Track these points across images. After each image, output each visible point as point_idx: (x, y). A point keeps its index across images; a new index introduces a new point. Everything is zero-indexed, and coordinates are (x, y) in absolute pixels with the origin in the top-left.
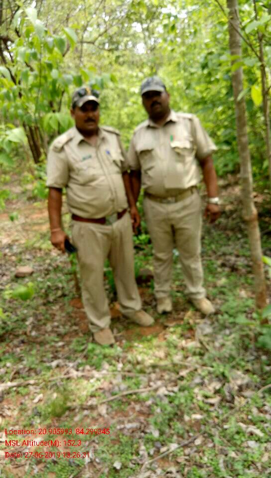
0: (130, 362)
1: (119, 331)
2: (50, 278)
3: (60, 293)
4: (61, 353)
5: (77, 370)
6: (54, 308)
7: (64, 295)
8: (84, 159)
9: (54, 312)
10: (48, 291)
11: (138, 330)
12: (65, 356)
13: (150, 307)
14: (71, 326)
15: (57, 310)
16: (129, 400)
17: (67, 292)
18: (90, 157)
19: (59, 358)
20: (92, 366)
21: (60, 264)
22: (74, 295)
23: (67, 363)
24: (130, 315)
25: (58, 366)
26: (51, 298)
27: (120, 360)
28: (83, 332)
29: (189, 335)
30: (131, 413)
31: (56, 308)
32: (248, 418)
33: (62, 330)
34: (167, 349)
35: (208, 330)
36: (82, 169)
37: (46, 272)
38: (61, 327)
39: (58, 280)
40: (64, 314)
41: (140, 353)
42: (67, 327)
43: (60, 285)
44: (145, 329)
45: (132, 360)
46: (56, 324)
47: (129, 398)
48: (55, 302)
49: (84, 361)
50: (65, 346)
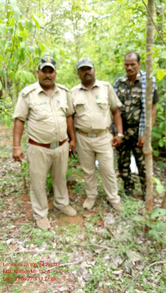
0: (61, 243)
1: (53, 220)
2: (6, 178)
3: (13, 189)
4: (13, 234)
5: (25, 247)
6: (8, 200)
7: (16, 191)
8: (41, 104)
9: (9, 203)
10: (4, 188)
11: (66, 219)
12: (16, 236)
13: (73, 203)
14: (20, 214)
15: (11, 202)
16: (61, 271)
17: (17, 189)
18: (45, 103)
19: (12, 238)
20: (35, 244)
21: (13, 169)
22: (22, 191)
23: (18, 242)
24: (61, 208)
25: (11, 243)
26: (7, 193)
27: (55, 240)
28: (29, 219)
29: (100, 224)
30: (62, 280)
31: (9, 200)
32: (140, 286)
33: (14, 216)
34: (86, 233)
35: (112, 221)
36: (38, 110)
37: (3, 174)
38: (13, 214)
39: (12, 180)
40: (15, 205)
41: (68, 235)
42: (18, 215)
43: (13, 184)
44: (71, 219)
45: (62, 241)
46: (10, 212)
47: (61, 270)
48: (9, 195)
49: (29, 240)
50: (16, 228)
